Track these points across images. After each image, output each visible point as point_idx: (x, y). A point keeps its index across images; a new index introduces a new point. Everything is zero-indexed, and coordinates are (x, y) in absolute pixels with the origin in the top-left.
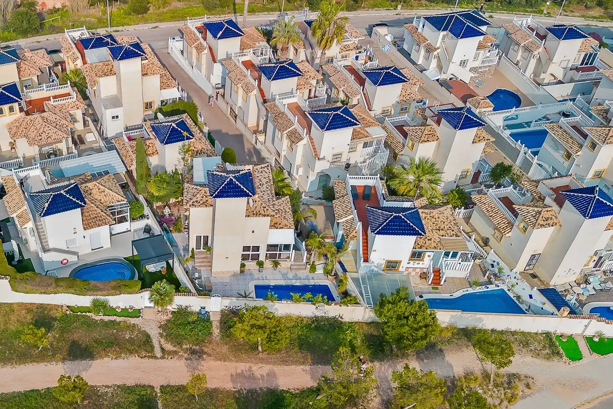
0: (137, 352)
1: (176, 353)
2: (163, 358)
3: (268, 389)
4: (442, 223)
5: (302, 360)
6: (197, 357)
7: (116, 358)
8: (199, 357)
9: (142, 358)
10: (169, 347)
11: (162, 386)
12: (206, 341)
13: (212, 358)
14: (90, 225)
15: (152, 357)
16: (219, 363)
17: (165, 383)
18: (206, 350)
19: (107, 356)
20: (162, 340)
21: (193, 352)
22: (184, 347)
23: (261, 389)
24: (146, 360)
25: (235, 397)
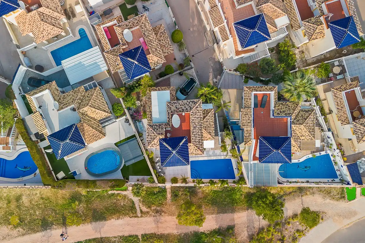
0: (128, 214)
1: (148, 212)
2: (142, 216)
3: (194, 232)
4: (305, 132)
5: (213, 212)
6: (159, 215)
7: (118, 219)
8: (160, 214)
9: (131, 217)
10: (144, 209)
11: (142, 235)
12: (164, 204)
13: (167, 214)
14: (91, 141)
15: (136, 217)
16: (170, 217)
17: (143, 233)
18: (164, 209)
19: (113, 218)
20: (141, 204)
21: (157, 212)
22: (152, 208)
23: (191, 232)
24: (133, 219)
25: (178, 239)
